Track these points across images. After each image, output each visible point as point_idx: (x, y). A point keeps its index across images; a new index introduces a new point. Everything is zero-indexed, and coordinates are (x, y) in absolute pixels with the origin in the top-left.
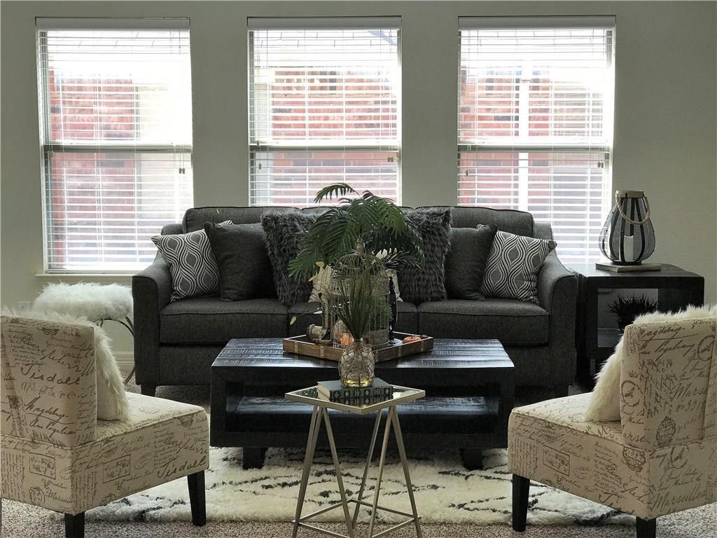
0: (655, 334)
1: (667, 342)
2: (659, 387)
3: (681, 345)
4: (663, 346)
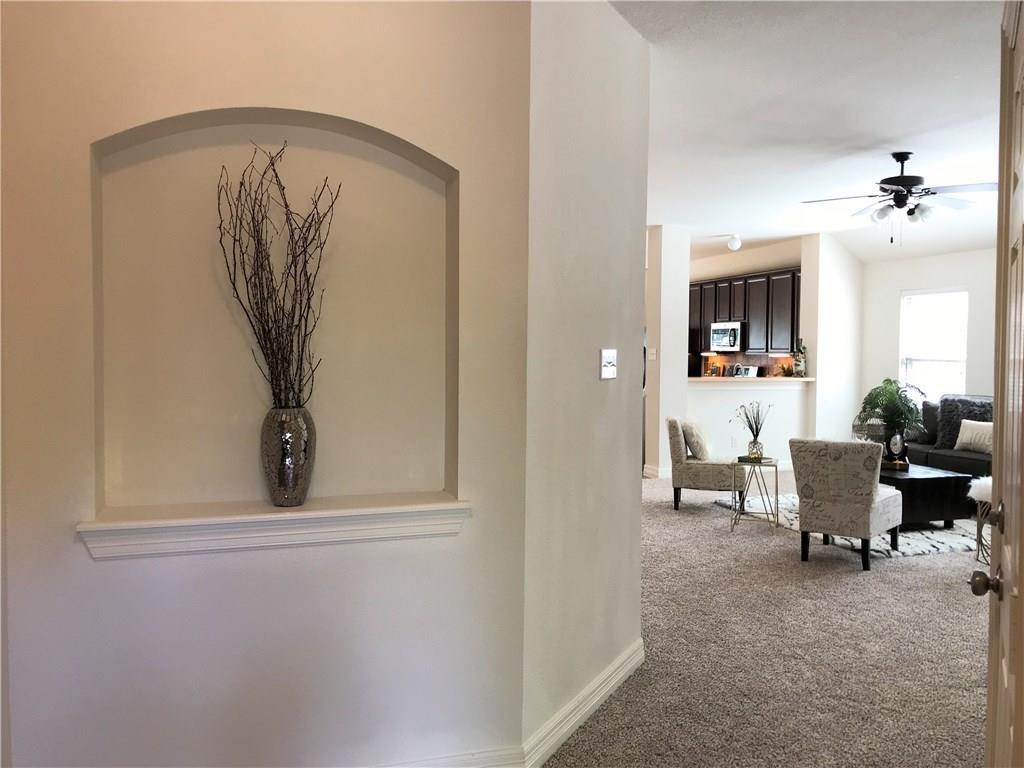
3: (808, 450)
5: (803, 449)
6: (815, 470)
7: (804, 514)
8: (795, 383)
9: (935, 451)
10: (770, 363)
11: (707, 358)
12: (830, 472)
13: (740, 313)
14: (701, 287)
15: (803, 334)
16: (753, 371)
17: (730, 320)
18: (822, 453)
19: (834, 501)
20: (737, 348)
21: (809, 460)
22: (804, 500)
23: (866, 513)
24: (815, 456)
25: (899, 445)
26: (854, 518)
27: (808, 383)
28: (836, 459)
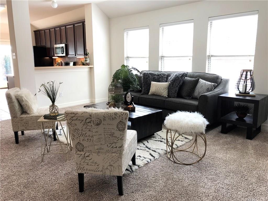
0: (68, 114)
1: (73, 117)
2: (73, 132)
3: (78, 119)
4: (71, 119)
5: (74, 118)
6: (84, 133)
7: (79, 163)
8: (86, 68)
9: (142, 96)
10: (78, 60)
11: (55, 59)
12: (94, 134)
13: (64, 41)
14: (50, 30)
15: (87, 48)
16: (72, 64)
17: (61, 44)
18: (88, 121)
19: (98, 152)
20: (64, 55)
21: (79, 125)
22: (78, 153)
23: (119, 159)
24: (83, 123)
25: (130, 97)
26: (112, 163)
27: (91, 68)
28: (98, 125)
